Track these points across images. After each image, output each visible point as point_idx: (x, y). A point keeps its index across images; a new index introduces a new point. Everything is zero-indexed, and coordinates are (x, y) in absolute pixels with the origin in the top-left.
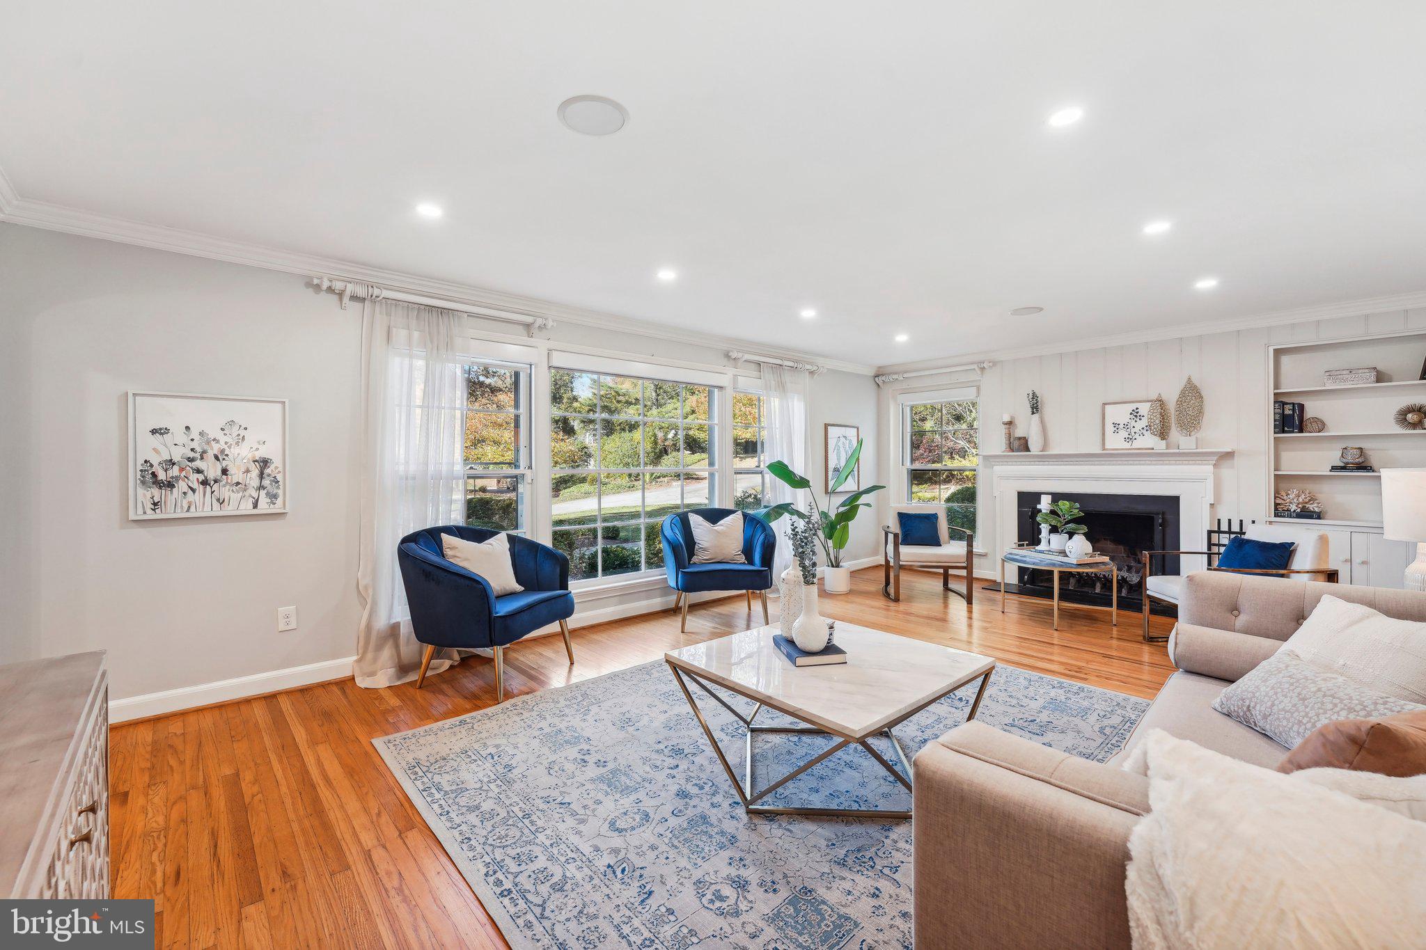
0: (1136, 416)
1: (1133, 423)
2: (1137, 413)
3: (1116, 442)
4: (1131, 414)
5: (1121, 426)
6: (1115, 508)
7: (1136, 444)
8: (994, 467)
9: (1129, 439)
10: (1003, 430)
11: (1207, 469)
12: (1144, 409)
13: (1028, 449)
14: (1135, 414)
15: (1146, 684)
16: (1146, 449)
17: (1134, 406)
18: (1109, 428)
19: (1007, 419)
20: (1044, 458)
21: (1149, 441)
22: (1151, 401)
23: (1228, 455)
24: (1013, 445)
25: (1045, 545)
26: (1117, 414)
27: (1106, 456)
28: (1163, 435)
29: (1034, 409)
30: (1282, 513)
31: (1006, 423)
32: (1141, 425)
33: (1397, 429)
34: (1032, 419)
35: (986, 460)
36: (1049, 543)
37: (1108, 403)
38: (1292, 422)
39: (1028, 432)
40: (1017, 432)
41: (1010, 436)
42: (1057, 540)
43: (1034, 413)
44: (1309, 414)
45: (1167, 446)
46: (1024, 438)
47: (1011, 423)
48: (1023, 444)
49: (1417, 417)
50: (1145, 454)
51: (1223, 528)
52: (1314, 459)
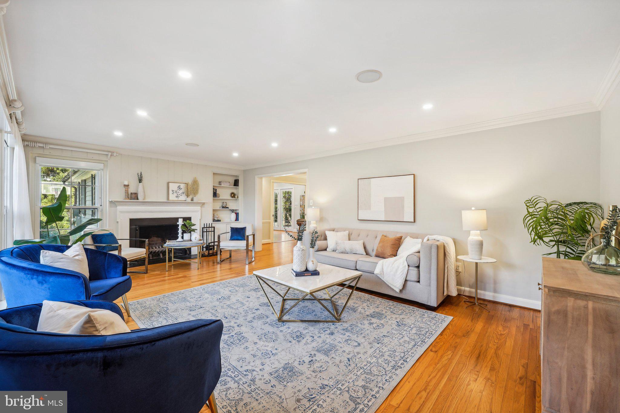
0: (179, 188)
1: (179, 191)
2: (180, 187)
3: (172, 197)
4: (178, 187)
5: (175, 192)
7: (180, 199)
8: (118, 207)
9: (177, 197)
10: (124, 189)
11: (198, 208)
12: (182, 186)
13: (138, 199)
14: (179, 187)
16: (183, 201)
17: (179, 184)
18: (171, 192)
19: (126, 183)
20: (144, 203)
21: (183, 198)
22: (184, 184)
23: (204, 204)
24: (129, 196)
25: (180, 239)
26: (173, 187)
27: (168, 202)
28: (188, 196)
29: (140, 181)
30: (214, 220)
31: (125, 186)
32: (181, 191)
33: (230, 198)
34: (139, 185)
35: (113, 203)
36: (182, 238)
37: (170, 182)
38: (215, 194)
39: (138, 191)
40: (132, 190)
41: (127, 192)
42: (187, 236)
43: (140, 182)
44: (217, 192)
45: (189, 200)
46: (135, 194)
47: (128, 186)
48: (134, 196)
49: (233, 195)
50: (182, 202)
51: (205, 226)
52: (218, 205)
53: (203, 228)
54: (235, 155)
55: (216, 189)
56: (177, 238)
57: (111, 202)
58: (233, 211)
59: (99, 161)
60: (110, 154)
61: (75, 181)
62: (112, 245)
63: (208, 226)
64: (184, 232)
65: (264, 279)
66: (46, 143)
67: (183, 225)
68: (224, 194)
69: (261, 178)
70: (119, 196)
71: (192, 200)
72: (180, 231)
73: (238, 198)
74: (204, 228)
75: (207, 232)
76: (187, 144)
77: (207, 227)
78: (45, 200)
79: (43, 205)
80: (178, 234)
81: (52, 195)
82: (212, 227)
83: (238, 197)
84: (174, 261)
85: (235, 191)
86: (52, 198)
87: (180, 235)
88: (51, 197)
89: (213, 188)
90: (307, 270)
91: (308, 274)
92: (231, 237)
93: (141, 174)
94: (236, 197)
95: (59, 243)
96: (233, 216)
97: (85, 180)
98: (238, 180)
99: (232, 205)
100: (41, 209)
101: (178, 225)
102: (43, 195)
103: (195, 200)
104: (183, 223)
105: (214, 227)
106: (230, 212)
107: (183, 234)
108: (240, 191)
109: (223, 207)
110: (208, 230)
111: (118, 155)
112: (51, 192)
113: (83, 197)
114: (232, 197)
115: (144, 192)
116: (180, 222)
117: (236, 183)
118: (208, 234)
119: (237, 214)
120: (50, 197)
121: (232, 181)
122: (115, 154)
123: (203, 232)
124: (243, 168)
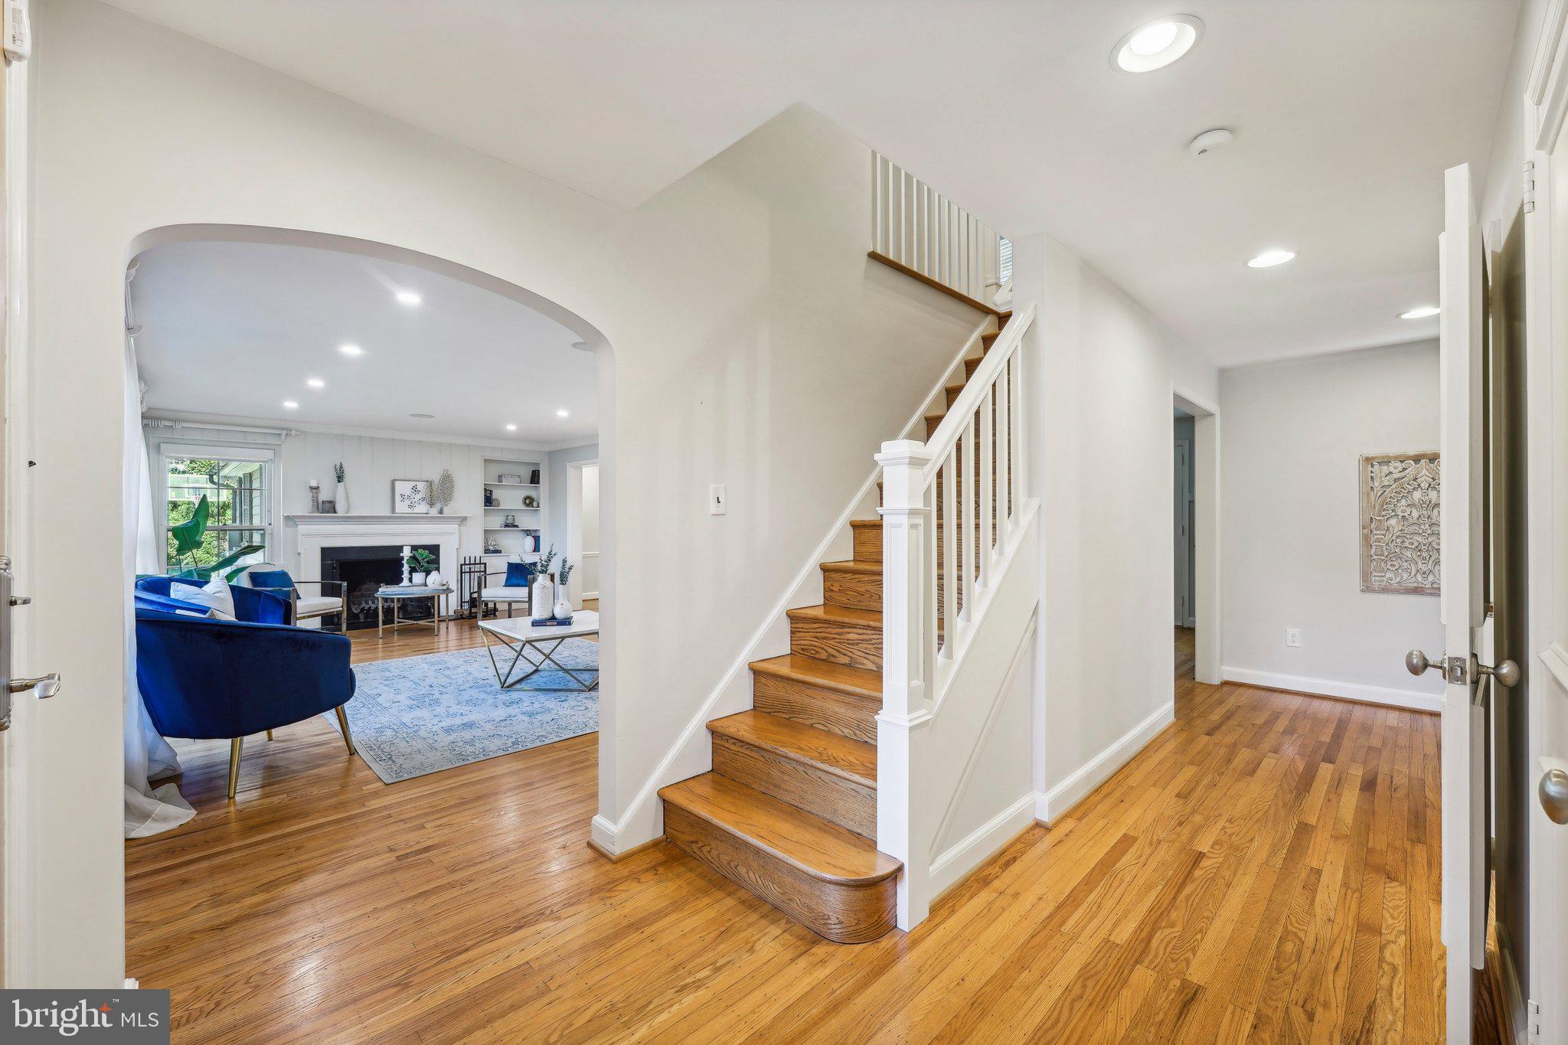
0: (415, 491)
1: (414, 496)
2: (416, 488)
3: (402, 508)
4: (412, 489)
5: (406, 497)
6: (380, 556)
7: (416, 510)
8: (299, 526)
9: (411, 506)
10: (309, 495)
11: (454, 527)
12: (421, 486)
13: (335, 512)
14: (414, 489)
15: (469, 646)
16: (423, 514)
17: (414, 484)
18: (398, 498)
19: (314, 484)
20: (348, 519)
21: (422, 508)
22: (425, 481)
23: (464, 519)
24: (320, 507)
25: (406, 582)
26: (402, 488)
27: (394, 518)
28: (432, 505)
29: (340, 479)
30: (487, 551)
31: (312, 488)
32: (418, 496)
33: (523, 507)
34: (337, 486)
35: (290, 520)
36: (411, 580)
37: (397, 480)
38: (489, 500)
39: (335, 498)
40: (324, 496)
41: (315, 500)
42: (418, 577)
43: (339, 481)
44: (494, 496)
45: (434, 512)
46: (330, 502)
47: (317, 488)
48: (330, 507)
49: (529, 502)
50: (423, 517)
51: (467, 562)
52: (496, 522)
53: (461, 565)
54: (511, 428)
55: (491, 491)
56: (401, 580)
57: (287, 518)
58: (528, 532)
59: (266, 447)
60: (284, 432)
61: (233, 474)
62: (284, 589)
63: (472, 562)
64: (413, 570)
65: (500, 636)
66: (175, 421)
67: (411, 557)
68: (510, 498)
69: (580, 468)
70: (302, 506)
71: (441, 512)
72: (406, 569)
73: (538, 507)
74: (465, 564)
75: (470, 572)
76: (412, 415)
77: (470, 564)
78: (174, 515)
79: (172, 524)
80: (402, 573)
81: (189, 503)
82: (480, 564)
83: (538, 504)
84: (399, 622)
85: (532, 494)
86: (188, 509)
87: (406, 575)
88: (186, 506)
89: (485, 489)
90: (553, 618)
91: (552, 623)
92: (507, 580)
93: (341, 467)
94: (535, 504)
95: (196, 578)
96: (529, 542)
97: (251, 475)
98: (539, 471)
99: (526, 521)
100: (169, 530)
101: (403, 558)
102: (171, 502)
103: (447, 512)
104: (411, 555)
105: (485, 564)
106: (522, 535)
107: (411, 573)
108: (542, 492)
109: (507, 526)
110: (472, 570)
111: (298, 433)
112: (187, 496)
113: (248, 507)
114: (527, 505)
115: (347, 498)
116: (406, 553)
117: (535, 478)
118: (472, 577)
119: (537, 539)
120: (183, 508)
121: (527, 474)
122: (293, 433)
123: (462, 573)
124: (547, 448)
